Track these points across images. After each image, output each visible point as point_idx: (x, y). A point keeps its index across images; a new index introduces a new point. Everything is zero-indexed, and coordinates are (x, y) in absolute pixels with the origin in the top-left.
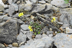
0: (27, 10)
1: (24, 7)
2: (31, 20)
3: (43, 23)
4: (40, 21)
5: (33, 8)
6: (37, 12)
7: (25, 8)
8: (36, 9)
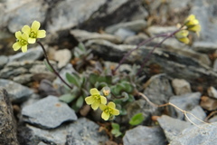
1: (6, 19)
3: (127, 67)
4: (108, 64)
5: (49, 10)
6: (74, 28)
7: (10, 20)
8: (65, 13)
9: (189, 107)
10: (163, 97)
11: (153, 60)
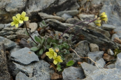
0: (14, 10)
1: (5, 4)
2: (31, 33)
6: (40, 11)
7: (7, 5)
8: (36, 3)
9: (97, 59)
10: (84, 52)
11: (81, 32)
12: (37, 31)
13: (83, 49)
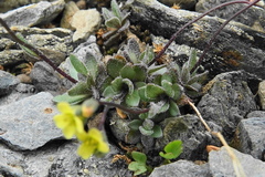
10: (235, 112)
11: (228, 42)
12: (93, 38)
13: (231, 102)
